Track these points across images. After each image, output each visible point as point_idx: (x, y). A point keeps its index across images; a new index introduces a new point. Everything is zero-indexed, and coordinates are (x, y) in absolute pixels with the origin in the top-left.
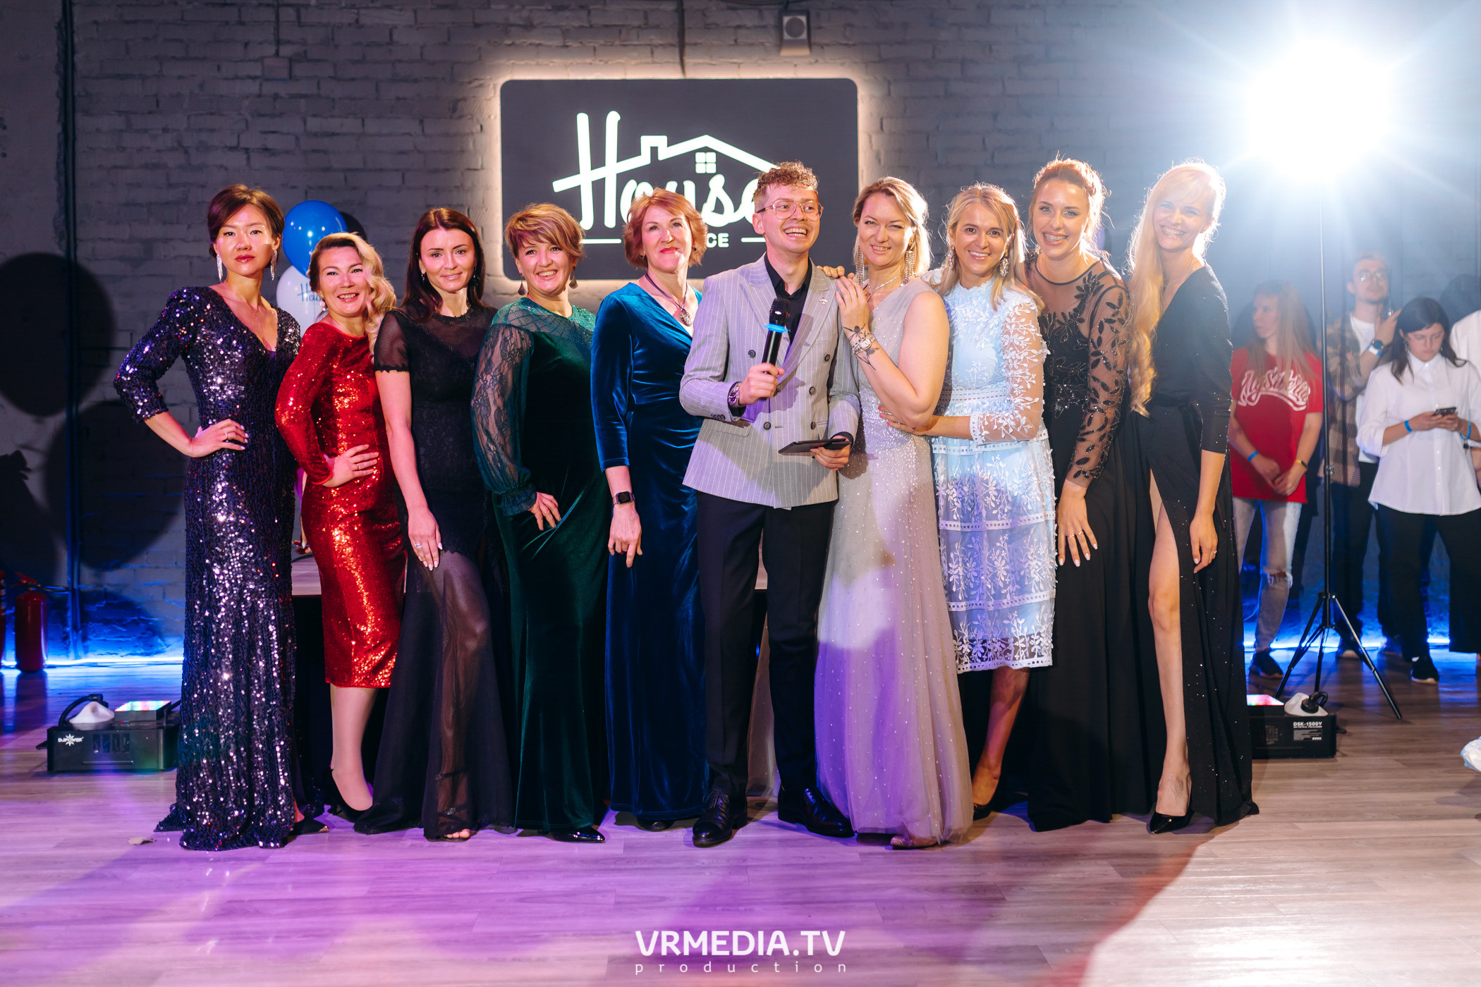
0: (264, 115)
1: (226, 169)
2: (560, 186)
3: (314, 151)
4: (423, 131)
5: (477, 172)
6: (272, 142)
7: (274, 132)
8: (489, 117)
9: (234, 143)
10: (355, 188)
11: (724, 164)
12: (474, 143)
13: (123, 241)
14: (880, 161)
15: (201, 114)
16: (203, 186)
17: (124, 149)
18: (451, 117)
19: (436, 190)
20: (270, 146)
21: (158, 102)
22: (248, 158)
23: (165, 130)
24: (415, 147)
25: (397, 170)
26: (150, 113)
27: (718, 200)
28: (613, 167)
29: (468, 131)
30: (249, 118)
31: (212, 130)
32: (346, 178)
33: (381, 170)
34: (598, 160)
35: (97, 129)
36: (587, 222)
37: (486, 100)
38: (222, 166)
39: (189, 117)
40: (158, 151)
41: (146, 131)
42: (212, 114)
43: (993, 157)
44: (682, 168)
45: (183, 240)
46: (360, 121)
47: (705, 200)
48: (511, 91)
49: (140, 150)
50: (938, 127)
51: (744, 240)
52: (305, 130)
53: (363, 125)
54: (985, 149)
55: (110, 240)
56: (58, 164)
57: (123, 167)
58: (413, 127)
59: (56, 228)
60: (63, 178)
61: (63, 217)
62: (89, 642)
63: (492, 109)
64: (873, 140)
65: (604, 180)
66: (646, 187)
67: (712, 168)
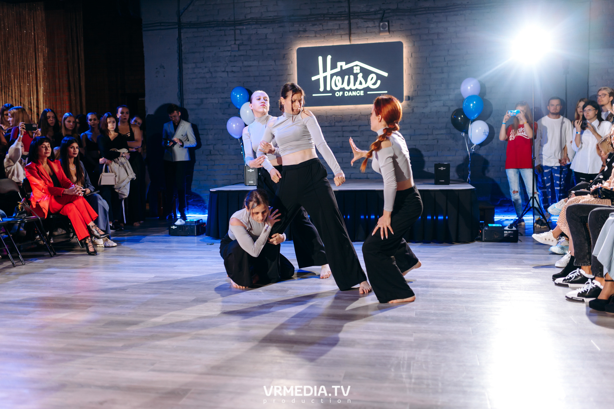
0: (232, 62)
1: (222, 77)
2: (314, 78)
3: (245, 71)
4: (275, 63)
5: (290, 75)
6: (234, 69)
7: (234, 66)
8: (294, 59)
9: (223, 70)
10: (257, 82)
11: (362, 70)
12: (290, 67)
13: (195, 99)
14: (411, 66)
15: (215, 62)
16: (216, 83)
17: (195, 73)
18: (283, 60)
19: (279, 81)
20: (233, 71)
21: (203, 59)
22: (228, 74)
23: (206, 67)
25: (268, 76)
26: (202, 62)
27: (360, 81)
28: (329, 72)
29: (288, 63)
30: (228, 62)
31: (218, 67)
32: (254, 79)
33: (264, 76)
34: (325, 70)
35: (188, 68)
36: (322, 89)
37: (293, 54)
38: (221, 77)
39: (212, 63)
40: (204, 73)
41: (200, 68)
42: (218, 62)
43: (448, 63)
44: (350, 71)
45: (211, 98)
47: (357, 81)
48: (300, 51)
49: (199, 73)
50: (430, 55)
51: (368, 93)
52: (243, 65)
53: (259, 63)
54: (445, 61)
55: (192, 99)
56: (178, 78)
57: (195, 78)
58: (273, 63)
59: (178, 96)
60: (179, 82)
61: (180, 93)
62: (189, 211)
63: (294, 56)
64: (409, 60)
65: (326, 76)
66: (339, 78)
67: (359, 71)
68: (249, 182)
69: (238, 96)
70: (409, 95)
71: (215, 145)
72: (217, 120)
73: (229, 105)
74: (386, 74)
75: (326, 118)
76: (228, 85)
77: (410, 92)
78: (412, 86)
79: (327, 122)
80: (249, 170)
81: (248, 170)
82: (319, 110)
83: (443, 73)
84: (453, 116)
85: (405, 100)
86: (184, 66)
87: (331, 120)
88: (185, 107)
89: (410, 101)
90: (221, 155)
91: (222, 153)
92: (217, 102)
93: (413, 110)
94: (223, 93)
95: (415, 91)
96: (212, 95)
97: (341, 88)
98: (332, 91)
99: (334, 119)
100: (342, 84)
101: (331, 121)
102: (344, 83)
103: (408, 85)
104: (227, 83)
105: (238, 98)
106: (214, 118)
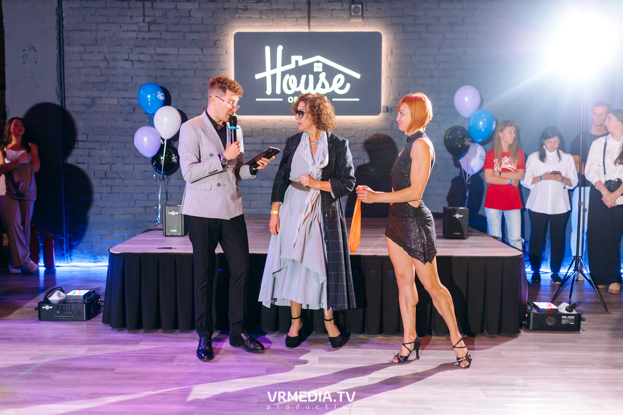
0: (139, 46)
1: (124, 68)
2: (258, 76)
3: (159, 61)
4: (203, 53)
5: (224, 70)
6: (142, 57)
7: (143, 53)
8: (230, 47)
9: (127, 58)
10: (175, 77)
11: (326, 68)
12: (223, 58)
13: (83, 98)
14: (391, 67)
15: (114, 46)
16: (115, 76)
17: (83, 60)
18: (214, 48)
20: (141, 59)
21: (96, 41)
22: (133, 64)
23: (99, 52)
24: (199, 60)
25: (192, 69)
26: (93, 45)
27: (323, 83)
28: (280, 69)
29: (221, 53)
30: (133, 47)
31: (118, 53)
32: (171, 72)
33: (186, 69)
34: (274, 66)
35: (73, 52)
36: (269, 92)
37: (228, 40)
38: (122, 67)
39: (109, 47)
40: (97, 61)
41: (92, 52)
42: (118, 46)
43: (438, 65)
44: (308, 69)
45: (107, 97)
46: (177, 49)
47: (318, 83)
48: (238, 37)
49: (90, 60)
50: (416, 53)
51: (334, 99)
52: (155, 52)
53: (178, 51)
54: (435, 62)
55: (78, 97)
56: (57, 66)
57: (83, 68)
58: (199, 52)
59: (57, 92)
60: (59, 72)
61: (59, 87)
62: (72, 257)
63: (230, 44)
64: (388, 58)
65: (276, 74)
66: (293, 77)
67: (320, 70)
68: (171, 231)
69: (149, 96)
70: (388, 106)
71: (113, 164)
72: (115, 129)
73: (134, 109)
74: (358, 76)
75: (274, 131)
76: (132, 80)
77: (388, 100)
78: (392, 93)
79: (275, 137)
80: (171, 213)
81: (169, 213)
82: (264, 121)
83: (432, 77)
84: (447, 137)
85: (383, 112)
86: (66, 48)
87: (280, 134)
88: (68, 108)
89: (389, 113)
90: (122, 178)
91: (123, 177)
92: (117, 103)
93: (392, 124)
94: (125, 90)
95: (396, 99)
96: (109, 92)
97: (295, 91)
98: (283, 95)
99: (285, 134)
100: (298, 86)
101: (281, 136)
102: (300, 85)
103: (387, 92)
104: (131, 77)
105: (149, 100)
106: (111, 126)
